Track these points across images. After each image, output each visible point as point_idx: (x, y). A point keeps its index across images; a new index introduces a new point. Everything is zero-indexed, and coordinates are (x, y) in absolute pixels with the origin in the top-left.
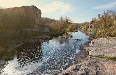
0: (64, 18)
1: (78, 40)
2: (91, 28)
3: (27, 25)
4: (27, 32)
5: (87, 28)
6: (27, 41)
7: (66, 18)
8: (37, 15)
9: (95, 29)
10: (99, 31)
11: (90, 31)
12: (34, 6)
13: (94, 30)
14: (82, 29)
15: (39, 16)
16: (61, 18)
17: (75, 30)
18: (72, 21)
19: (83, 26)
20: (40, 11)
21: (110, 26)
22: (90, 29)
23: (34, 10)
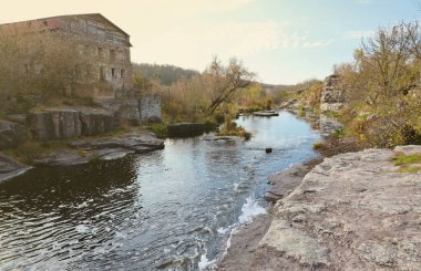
0: (225, 64)
1: (269, 151)
2: (329, 100)
3: (69, 91)
4: (56, 121)
5: (316, 103)
6: (47, 160)
7: (233, 62)
8: (112, 51)
9: (346, 106)
10: (361, 114)
11: (325, 113)
12: (99, 15)
13: (340, 107)
14: (296, 105)
15: (120, 56)
16: (215, 66)
17: (269, 108)
18: (252, 74)
19: (300, 92)
20: (127, 36)
21: (406, 93)
22: (324, 106)
23: (99, 32)
